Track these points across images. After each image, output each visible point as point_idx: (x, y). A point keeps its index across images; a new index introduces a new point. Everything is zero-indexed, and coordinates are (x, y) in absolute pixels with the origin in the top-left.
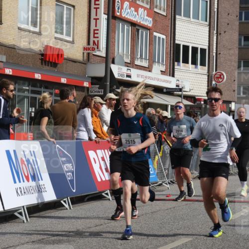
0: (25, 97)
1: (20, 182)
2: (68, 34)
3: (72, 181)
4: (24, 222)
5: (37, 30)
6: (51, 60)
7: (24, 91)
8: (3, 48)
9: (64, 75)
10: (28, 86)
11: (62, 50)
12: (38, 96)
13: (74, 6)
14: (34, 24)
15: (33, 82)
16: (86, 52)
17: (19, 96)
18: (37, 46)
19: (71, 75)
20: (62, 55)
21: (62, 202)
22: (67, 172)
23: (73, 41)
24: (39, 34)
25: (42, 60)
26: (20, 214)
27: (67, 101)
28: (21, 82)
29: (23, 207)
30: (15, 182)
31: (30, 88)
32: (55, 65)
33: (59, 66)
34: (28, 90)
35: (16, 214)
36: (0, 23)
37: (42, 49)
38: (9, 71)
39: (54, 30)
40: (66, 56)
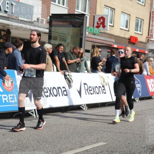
2: (140, 31)
5: (127, 29)
6: (133, 42)
8: (114, 36)
9: (138, 48)
13: (143, 20)
14: (127, 27)
16: (147, 39)
18: (127, 36)
19: (140, 48)
20: (137, 40)
21: (135, 99)
24: (129, 31)
25: (129, 42)
27: (139, 59)
32: (134, 44)
36: (113, 26)
37: (129, 37)
38: (115, 46)
39: (134, 29)
40: (138, 40)
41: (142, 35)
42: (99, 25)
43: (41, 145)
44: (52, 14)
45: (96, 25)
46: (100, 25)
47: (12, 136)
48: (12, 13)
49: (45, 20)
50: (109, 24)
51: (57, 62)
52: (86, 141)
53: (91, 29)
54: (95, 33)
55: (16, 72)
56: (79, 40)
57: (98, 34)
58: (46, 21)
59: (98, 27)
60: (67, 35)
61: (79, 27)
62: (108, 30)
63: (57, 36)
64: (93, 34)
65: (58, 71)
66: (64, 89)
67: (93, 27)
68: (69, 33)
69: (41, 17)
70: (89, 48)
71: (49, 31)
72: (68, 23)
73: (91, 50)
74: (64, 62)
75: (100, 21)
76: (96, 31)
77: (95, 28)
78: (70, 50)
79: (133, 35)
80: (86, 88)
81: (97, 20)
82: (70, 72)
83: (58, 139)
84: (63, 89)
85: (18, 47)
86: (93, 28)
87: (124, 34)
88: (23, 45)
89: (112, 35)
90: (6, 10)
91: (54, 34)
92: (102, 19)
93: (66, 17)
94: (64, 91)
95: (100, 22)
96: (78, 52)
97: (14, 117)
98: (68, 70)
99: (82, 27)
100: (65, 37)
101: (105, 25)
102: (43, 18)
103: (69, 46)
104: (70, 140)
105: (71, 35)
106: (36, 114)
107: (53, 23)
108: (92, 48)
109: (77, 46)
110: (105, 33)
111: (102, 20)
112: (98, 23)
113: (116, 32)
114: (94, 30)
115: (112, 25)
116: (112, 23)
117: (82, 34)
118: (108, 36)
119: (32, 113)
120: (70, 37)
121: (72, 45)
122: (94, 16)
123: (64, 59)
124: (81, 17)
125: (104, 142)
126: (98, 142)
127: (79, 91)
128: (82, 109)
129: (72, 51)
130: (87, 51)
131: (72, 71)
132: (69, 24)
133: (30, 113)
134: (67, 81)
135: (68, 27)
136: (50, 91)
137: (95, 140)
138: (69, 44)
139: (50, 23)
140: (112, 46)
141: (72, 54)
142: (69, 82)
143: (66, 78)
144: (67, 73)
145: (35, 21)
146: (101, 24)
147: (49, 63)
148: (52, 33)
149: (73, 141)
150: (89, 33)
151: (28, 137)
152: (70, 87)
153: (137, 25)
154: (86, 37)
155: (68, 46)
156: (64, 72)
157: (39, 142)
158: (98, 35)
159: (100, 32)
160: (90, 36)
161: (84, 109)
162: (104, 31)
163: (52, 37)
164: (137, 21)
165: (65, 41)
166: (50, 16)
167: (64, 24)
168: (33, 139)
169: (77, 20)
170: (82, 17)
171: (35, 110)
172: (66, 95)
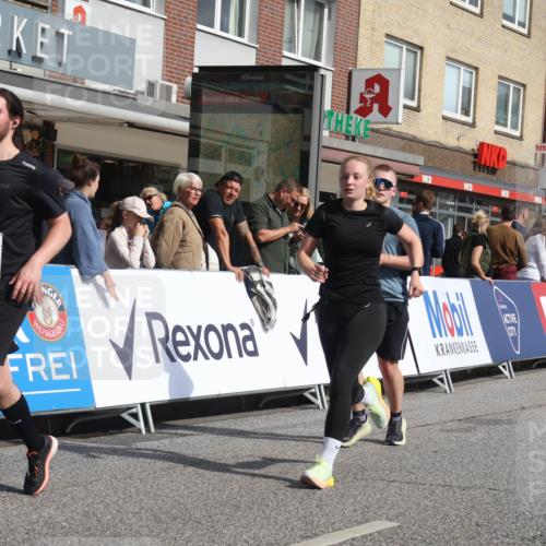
0: (448, 216)
1: (441, 336)
2: (514, 127)
3: (515, 338)
4: (446, 392)
5: (469, 120)
6: (488, 164)
7: (448, 207)
8: (421, 145)
9: (507, 185)
10: (454, 201)
11: (505, 150)
12: (467, 215)
13: (524, 86)
14: (466, 112)
15: (461, 195)
16: (539, 153)
17: (440, 214)
18: (469, 143)
20: (504, 157)
21: (500, 367)
22: (509, 325)
23: (521, 136)
24: (473, 125)
25: (474, 163)
26: (441, 380)
28: (444, 194)
29: (445, 371)
30: (434, 336)
31: (457, 204)
32: (493, 171)
33: (498, 172)
34: (453, 207)
35: (435, 380)
36: (417, 109)
37: (475, 148)
38: (427, 179)
39: (494, 119)
40: (509, 158)
41: (521, 138)
42: (368, 105)
43: (166, 530)
44: (201, 68)
45: (355, 104)
46: (372, 104)
47: (65, 500)
48: (60, 64)
49: (175, 87)
50: (403, 101)
51: (222, 236)
52: (327, 515)
53: (340, 119)
54: (353, 133)
55: (74, 272)
56: (296, 157)
57: (366, 136)
58: (178, 92)
59: (364, 111)
60: (254, 140)
61: (296, 111)
62: (401, 121)
63: (220, 144)
64: (347, 138)
66: (247, 332)
67: (348, 112)
68: (261, 133)
69: (163, 79)
70: (334, 186)
71: (191, 126)
72: (259, 99)
74: (246, 238)
75: (370, 92)
76: (357, 126)
77: (352, 114)
78: (267, 195)
79: (491, 139)
81: (359, 87)
82: (266, 270)
83: (227, 510)
84: (243, 333)
85: (80, 184)
86: (345, 115)
87: (456, 136)
88: (98, 179)
89: (413, 140)
90: (39, 55)
91: (209, 138)
92: (380, 83)
93: (252, 78)
94: (246, 339)
95: (371, 96)
96: (293, 200)
97: (68, 430)
98: (261, 264)
99: (306, 111)
100: (247, 147)
101: (390, 103)
102: (170, 81)
103: (263, 179)
104: (268, 512)
105: (267, 142)
106: (146, 422)
107: (205, 99)
109: (289, 180)
110: (388, 133)
111: (377, 88)
112: (362, 99)
113: (428, 127)
114: (350, 122)
115: (414, 104)
116: (413, 99)
117: (307, 138)
118: (401, 143)
119: (135, 416)
120: (264, 147)
121: (271, 175)
122: (350, 73)
123: (244, 226)
124: (303, 76)
125: (390, 520)
126: (367, 521)
127: (298, 337)
128: (312, 403)
129: (272, 196)
131: (273, 270)
132: (262, 102)
133: (125, 416)
134: (257, 304)
135: (257, 112)
136: (196, 338)
137: (356, 510)
138: (263, 172)
139: (195, 99)
140: (415, 180)
141: (274, 208)
142: (264, 305)
143: (251, 295)
144: (255, 276)
145: (142, 93)
146: (373, 100)
148: (202, 133)
149: (280, 518)
150: (331, 132)
151: (121, 501)
152: (267, 327)
153: (502, 104)
154: (322, 149)
155: (258, 179)
156: (247, 273)
157: (158, 520)
158: (363, 141)
159: (373, 130)
160: (335, 146)
161: (319, 402)
162: (385, 126)
163: (202, 150)
164: (504, 91)
165: (248, 163)
166: (194, 75)
167: (244, 101)
168: (137, 510)
169: (287, 87)
170: (308, 77)
171: (143, 405)
172: (255, 353)
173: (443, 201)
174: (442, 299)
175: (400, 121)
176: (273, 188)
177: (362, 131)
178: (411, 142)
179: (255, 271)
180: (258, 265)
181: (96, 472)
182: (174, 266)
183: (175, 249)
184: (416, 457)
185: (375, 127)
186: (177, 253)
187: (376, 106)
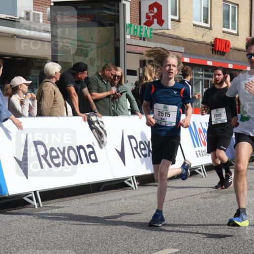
0: (200, 80)
1: (198, 146)
2: (234, 28)
4: (203, 177)
5: (208, 25)
6: (220, 50)
7: (199, 75)
8: (182, 41)
9: (231, 61)
10: (202, 71)
11: (229, 42)
12: (210, 79)
13: (238, 5)
14: (206, 22)
15: (206, 68)
17: (195, 79)
18: (209, 39)
19: (235, 61)
20: (229, 46)
23: (238, 33)
24: (210, 28)
25: (212, 50)
26: (200, 170)
28: (197, 68)
29: (202, 165)
30: (195, 146)
31: (204, 73)
32: (223, 54)
33: (226, 54)
34: (202, 75)
35: (197, 171)
36: (179, 21)
37: (213, 41)
38: (186, 60)
39: (222, 25)
40: (232, 46)
42: (151, 20)
44: (55, 3)
45: (144, 20)
46: (153, 19)
49: (41, 14)
50: (170, 17)
51: (74, 96)
53: (136, 28)
54: (143, 36)
56: (113, 51)
57: (151, 37)
58: (43, 17)
59: (149, 24)
60: (88, 42)
61: (111, 25)
64: (141, 39)
65: (75, 114)
66: (91, 149)
67: (140, 24)
68: (92, 38)
69: (34, 10)
70: (135, 66)
72: (89, 19)
73: (139, 69)
74: (87, 97)
75: (151, 12)
76: (146, 32)
77: (142, 25)
78: (97, 73)
79: (221, 36)
80: (134, 145)
81: (145, 10)
82: (100, 115)
83: (85, 247)
84: (88, 150)
86: (139, 26)
87: (201, 35)
88: (2, 68)
89: (178, 38)
92: (157, 7)
93: (84, 7)
94: (90, 153)
95: (153, 14)
96: (112, 75)
98: (96, 111)
99: (116, 24)
100: (84, 47)
101: (163, 18)
102: (38, 11)
103: (95, 64)
104: (107, 247)
105: (96, 43)
106: (37, 201)
108: (141, 67)
109: (109, 64)
110: (163, 35)
111: (155, 10)
112: (148, 17)
113: (186, 31)
114: (142, 30)
115: (177, 18)
116: (176, 15)
117: (118, 40)
118: (171, 40)
119: (31, 198)
120: (94, 46)
121: (99, 62)
122: (140, 2)
123: (86, 90)
125: (174, 248)
126: (162, 249)
127: (120, 151)
128: (129, 186)
129: (100, 74)
130: (131, 73)
131: (104, 114)
132: (91, 21)
133: (25, 198)
134: (96, 133)
135: (88, 26)
137: (155, 244)
138: (95, 60)
141: (102, 79)
142: (100, 134)
143: (92, 129)
144: (94, 118)
145: (23, 18)
146: (154, 17)
147: (57, 100)
150: (131, 36)
151: (25, 246)
152: (102, 146)
153: (226, 16)
154: (126, 46)
155: (92, 64)
156: (89, 116)
158: (149, 40)
159: (155, 34)
160: (134, 44)
161: (133, 186)
162: (161, 31)
164: (226, 8)
165: (86, 55)
169: (105, 11)
170: (116, 5)
171: (35, 192)
172: (96, 161)
173: (196, 72)
174: (198, 126)
175: (169, 28)
176: (101, 69)
177: (148, 35)
178: (177, 40)
179: (93, 115)
180: (95, 112)
181: (11, 230)
182: (50, 115)
183: (51, 106)
184: (188, 213)
185: (156, 32)
186: (52, 108)
187: (155, 20)
